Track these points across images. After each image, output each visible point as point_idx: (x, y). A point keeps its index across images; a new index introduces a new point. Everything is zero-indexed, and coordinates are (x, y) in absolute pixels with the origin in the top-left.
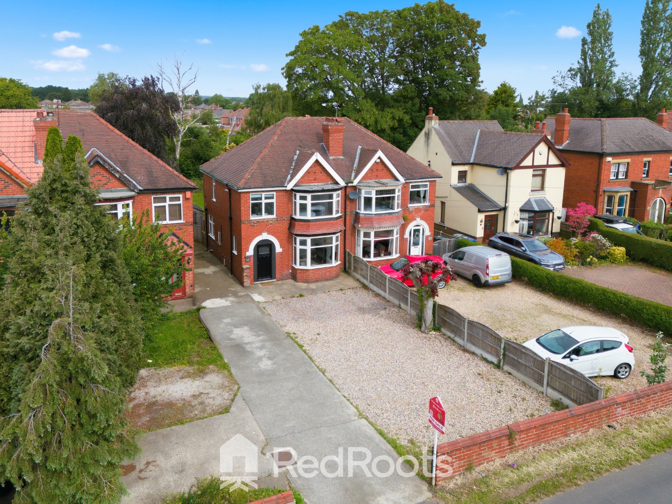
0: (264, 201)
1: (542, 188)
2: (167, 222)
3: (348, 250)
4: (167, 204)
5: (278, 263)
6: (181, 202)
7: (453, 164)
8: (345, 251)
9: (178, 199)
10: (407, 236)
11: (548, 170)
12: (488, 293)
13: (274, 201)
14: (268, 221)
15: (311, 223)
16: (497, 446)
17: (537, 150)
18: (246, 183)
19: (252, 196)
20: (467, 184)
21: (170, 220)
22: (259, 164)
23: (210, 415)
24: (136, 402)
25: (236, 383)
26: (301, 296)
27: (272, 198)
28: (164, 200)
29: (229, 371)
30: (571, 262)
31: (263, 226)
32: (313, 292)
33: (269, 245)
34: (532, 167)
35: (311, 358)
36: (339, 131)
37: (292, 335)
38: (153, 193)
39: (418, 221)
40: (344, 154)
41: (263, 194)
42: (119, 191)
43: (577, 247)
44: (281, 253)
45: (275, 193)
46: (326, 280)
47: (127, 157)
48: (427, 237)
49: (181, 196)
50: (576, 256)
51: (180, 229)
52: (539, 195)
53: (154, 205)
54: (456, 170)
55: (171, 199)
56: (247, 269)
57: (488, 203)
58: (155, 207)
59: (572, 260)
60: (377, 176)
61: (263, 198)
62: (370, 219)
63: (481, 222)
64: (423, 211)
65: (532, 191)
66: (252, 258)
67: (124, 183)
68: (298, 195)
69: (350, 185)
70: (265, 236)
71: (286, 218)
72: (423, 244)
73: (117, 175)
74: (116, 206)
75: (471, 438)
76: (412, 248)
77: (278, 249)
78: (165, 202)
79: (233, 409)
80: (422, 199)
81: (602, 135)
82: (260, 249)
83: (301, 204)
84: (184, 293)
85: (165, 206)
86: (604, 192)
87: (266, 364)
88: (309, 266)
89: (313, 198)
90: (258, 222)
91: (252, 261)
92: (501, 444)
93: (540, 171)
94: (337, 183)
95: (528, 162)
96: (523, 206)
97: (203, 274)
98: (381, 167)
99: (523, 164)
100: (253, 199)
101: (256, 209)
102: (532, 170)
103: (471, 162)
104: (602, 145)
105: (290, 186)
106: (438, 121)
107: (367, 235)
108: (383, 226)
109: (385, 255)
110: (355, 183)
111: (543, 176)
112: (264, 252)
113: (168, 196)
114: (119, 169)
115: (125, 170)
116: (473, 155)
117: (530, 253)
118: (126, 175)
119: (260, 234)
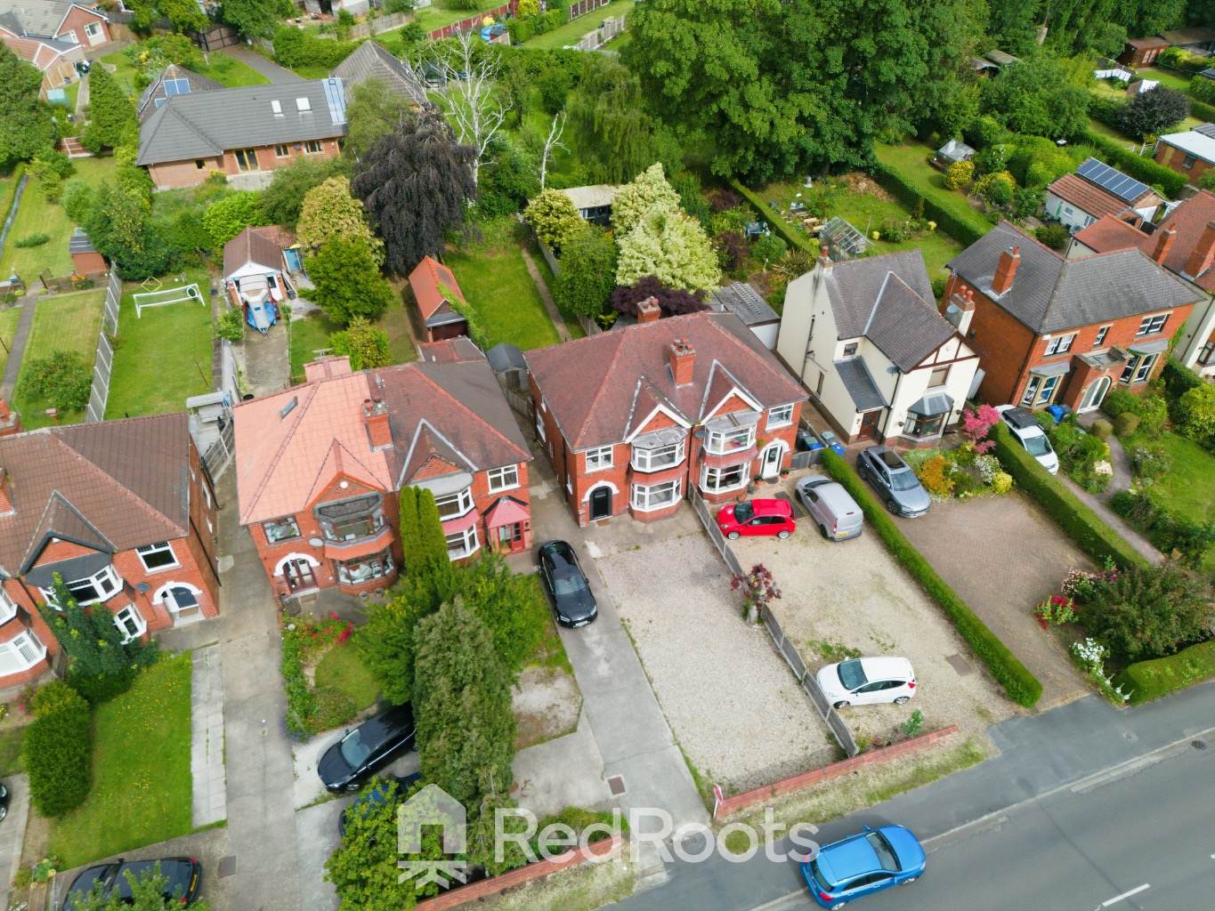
0: (600, 454)
1: (943, 382)
2: (504, 488)
3: (691, 481)
4: (502, 474)
5: (615, 502)
6: (516, 470)
7: (839, 339)
8: (688, 481)
9: (512, 468)
10: (761, 456)
11: (956, 364)
13: (611, 452)
14: (604, 470)
15: (650, 476)
17: (944, 347)
18: (582, 444)
19: (587, 452)
20: (854, 357)
21: (506, 486)
23: (563, 734)
25: (580, 693)
26: (637, 548)
27: (609, 449)
28: (499, 472)
29: (574, 676)
31: (599, 475)
32: (649, 539)
33: (607, 490)
34: (934, 364)
35: (641, 660)
36: (689, 360)
37: (626, 623)
39: (777, 441)
40: (694, 380)
41: (600, 448)
42: (455, 474)
44: (618, 495)
45: (612, 446)
48: (785, 454)
49: (515, 464)
51: (516, 492)
52: (938, 391)
53: (489, 478)
54: (842, 345)
55: (506, 470)
56: (581, 512)
57: (873, 396)
58: (492, 479)
60: (730, 409)
61: (600, 451)
63: (858, 422)
64: (783, 431)
65: (928, 388)
66: (588, 502)
67: (461, 467)
68: (637, 450)
69: (697, 426)
70: (601, 484)
71: (625, 466)
72: (780, 459)
73: (453, 464)
74: (457, 496)
77: (615, 491)
79: (579, 728)
81: (1052, 296)
82: (596, 494)
83: (640, 459)
84: (524, 547)
85: (500, 477)
86: (1030, 373)
87: (603, 669)
88: (646, 509)
90: (594, 472)
91: (588, 505)
93: (946, 366)
94: (681, 427)
95: (930, 360)
96: (913, 406)
98: (735, 403)
99: (923, 364)
100: (589, 454)
102: (933, 367)
103: (864, 333)
104: (1044, 317)
105: (629, 440)
107: (712, 471)
108: (731, 463)
110: (703, 423)
111: (947, 371)
112: (601, 495)
113: (503, 468)
114: (451, 445)
115: (459, 446)
116: (870, 320)
117: (892, 491)
118: (459, 453)
119: (596, 482)
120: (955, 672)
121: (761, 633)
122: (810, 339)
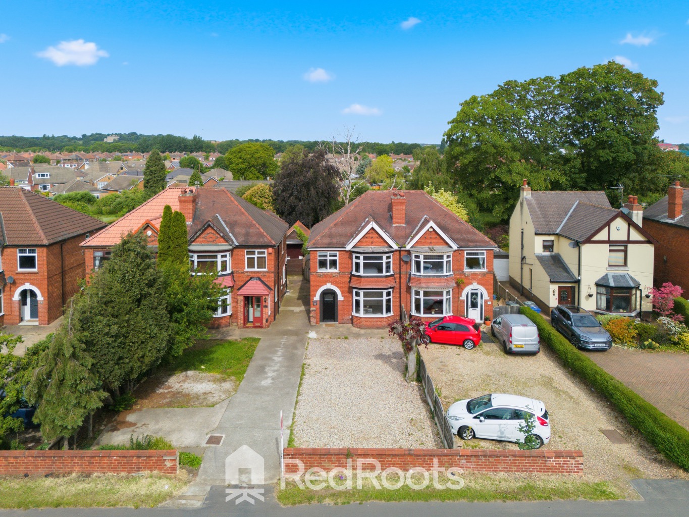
0: (329, 258)
1: (625, 264)
2: (256, 269)
3: (403, 305)
4: (256, 256)
5: (340, 308)
6: (266, 255)
7: (536, 234)
8: (400, 306)
9: (264, 253)
10: (463, 297)
11: (630, 246)
12: (511, 359)
13: (337, 258)
14: (332, 274)
15: (362, 279)
16: (336, 461)
17: (613, 225)
18: (314, 244)
19: (318, 254)
20: (553, 254)
21: (258, 268)
22: (331, 228)
23: (201, 406)
24: (172, 390)
25: (236, 390)
26: (346, 338)
27: (336, 256)
28: (253, 253)
29: (240, 383)
30: (629, 343)
31: (328, 278)
32: (358, 336)
33: (333, 293)
34: (608, 241)
35: (300, 384)
36: (401, 204)
37: (306, 366)
38: (257, 248)
39: (475, 285)
40: (406, 223)
41: (328, 253)
42: (223, 245)
43: (636, 329)
44: (343, 301)
45: (338, 252)
46: (378, 328)
47: (236, 221)
48: (486, 301)
49: (266, 251)
50: (633, 337)
51: (265, 275)
52: (619, 271)
53: (247, 256)
54: (539, 241)
55: (259, 253)
56: (313, 310)
57: (565, 274)
58: (248, 258)
59: (630, 341)
60: (431, 243)
61: (328, 256)
62: (419, 280)
63: (554, 292)
64: (480, 277)
65: (609, 266)
66: (319, 303)
67: (227, 239)
68: (354, 255)
69: (402, 249)
70: (329, 286)
71: (347, 273)
72: (481, 306)
73: (222, 235)
74: (216, 256)
75: (314, 449)
76: (470, 310)
77: (340, 298)
78: (255, 254)
79: (218, 406)
80: (481, 266)
82: (325, 296)
83: (356, 263)
84: (262, 324)
85: (254, 258)
87: (266, 383)
88: (362, 314)
89: (365, 258)
90: (324, 274)
91: (318, 305)
92: (339, 461)
93: (622, 246)
94: (391, 247)
95: (602, 235)
96: (598, 281)
97: (293, 311)
98: (434, 235)
99: (595, 238)
100: (320, 256)
101: (323, 264)
102: (608, 245)
103: (557, 232)
105: (349, 247)
106: (530, 192)
107: (417, 293)
108: (431, 286)
109: (436, 313)
110: (408, 247)
111: (625, 251)
112: (329, 298)
113: (257, 251)
114: (228, 230)
115: (232, 231)
116: (562, 226)
117: (574, 328)
118: (230, 234)
119: (325, 284)
120: (607, 440)
121: (416, 388)
122: (522, 248)
